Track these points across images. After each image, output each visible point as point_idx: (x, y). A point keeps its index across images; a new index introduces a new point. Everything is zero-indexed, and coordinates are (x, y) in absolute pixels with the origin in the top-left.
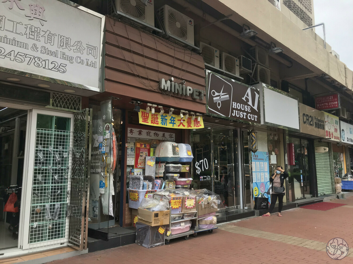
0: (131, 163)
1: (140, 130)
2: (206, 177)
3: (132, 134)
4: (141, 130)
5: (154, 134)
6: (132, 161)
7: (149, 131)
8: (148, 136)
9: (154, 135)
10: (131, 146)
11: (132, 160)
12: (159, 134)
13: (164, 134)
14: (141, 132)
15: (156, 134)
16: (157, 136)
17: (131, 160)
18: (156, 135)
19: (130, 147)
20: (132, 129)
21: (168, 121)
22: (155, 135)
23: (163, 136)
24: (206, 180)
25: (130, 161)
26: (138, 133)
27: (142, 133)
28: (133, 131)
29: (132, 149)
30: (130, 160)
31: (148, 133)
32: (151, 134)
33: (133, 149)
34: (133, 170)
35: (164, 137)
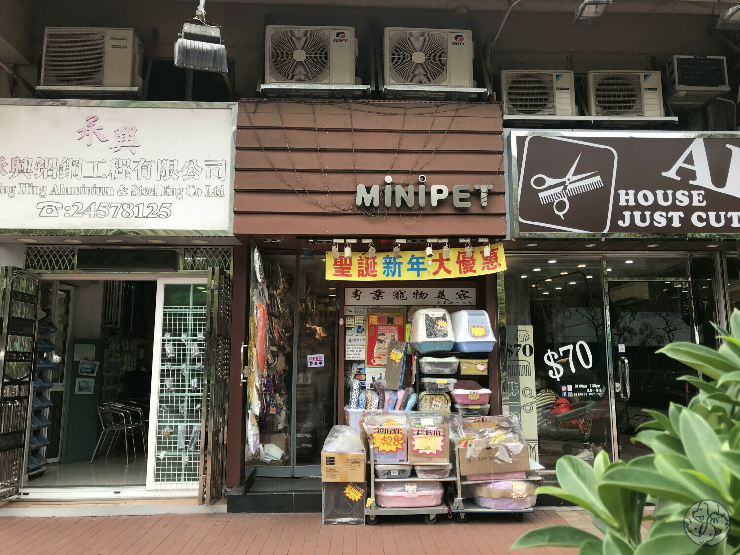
0: (358, 356)
1: (377, 289)
2: (586, 386)
3: (358, 300)
4: (381, 289)
5: (414, 294)
6: (359, 353)
7: (401, 289)
8: (397, 299)
9: (414, 297)
10: (357, 323)
11: (360, 349)
12: (427, 294)
13: (441, 294)
14: (380, 294)
15: (419, 294)
16: (424, 299)
17: (356, 349)
18: (418, 296)
19: (356, 324)
20: (358, 289)
21: (405, 267)
22: (416, 296)
23: (438, 297)
24: (586, 394)
25: (355, 353)
26: (373, 295)
27: (382, 294)
28: (361, 292)
29: (360, 330)
30: (354, 350)
31: (397, 293)
32: (405, 296)
33: (361, 328)
34: (362, 370)
35: (441, 298)
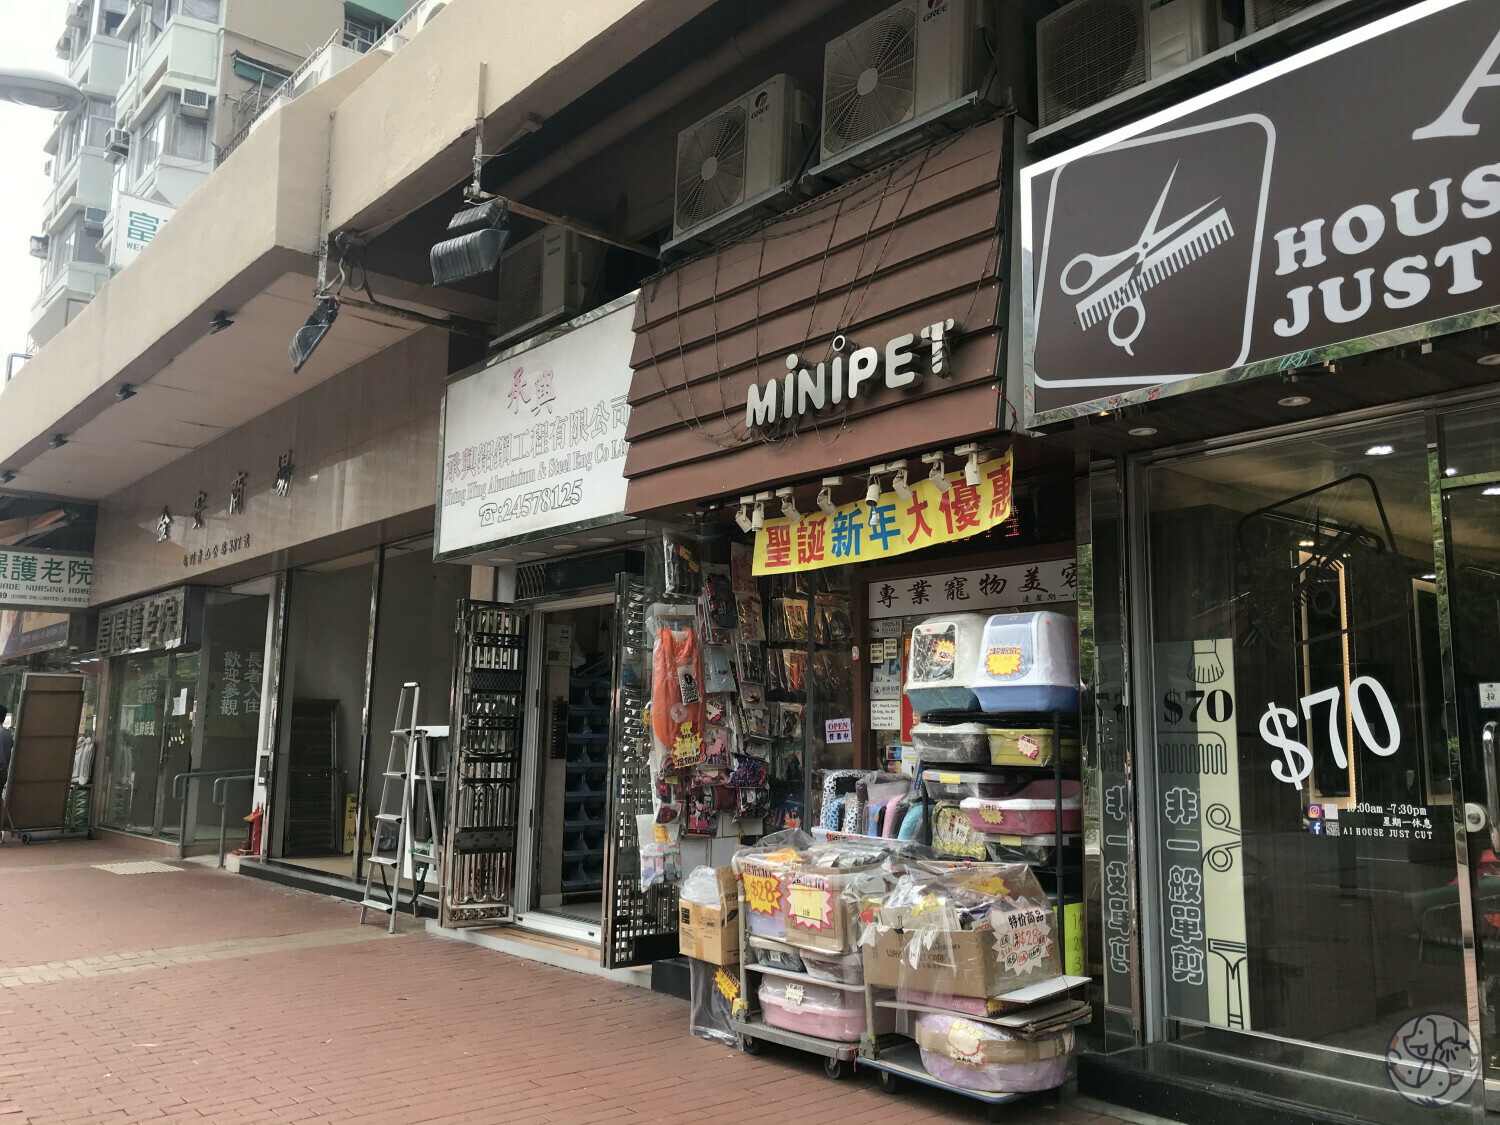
0: (888, 721)
1: (918, 580)
2: (1379, 810)
3: (889, 606)
4: (924, 579)
5: (981, 584)
6: (891, 715)
7: (958, 575)
8: (952, 599)
9: (982, 589)
10: (888, 654)
11: (893, 709)
12: (1005, 581)
13: (1032, 576)
14: (923, 590)
15: (990, 584)
16: (999, 592)
17: (887, 709)
18: (989, 587)
19: (885, 657)
20: (889, 583)
22: (985, 587)
23: (1026, 586)
24: (1380, 832)
25: (885, 715)
26: (912, 594)
27: (927, 590)
28: (893, 590)
29: (893, 668)
30: (883, 709)
31: (952, 585)
32: (966, 589)
33: (896, 663)
34: (897, 751)
35: (1032, 588)
